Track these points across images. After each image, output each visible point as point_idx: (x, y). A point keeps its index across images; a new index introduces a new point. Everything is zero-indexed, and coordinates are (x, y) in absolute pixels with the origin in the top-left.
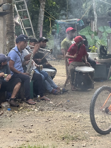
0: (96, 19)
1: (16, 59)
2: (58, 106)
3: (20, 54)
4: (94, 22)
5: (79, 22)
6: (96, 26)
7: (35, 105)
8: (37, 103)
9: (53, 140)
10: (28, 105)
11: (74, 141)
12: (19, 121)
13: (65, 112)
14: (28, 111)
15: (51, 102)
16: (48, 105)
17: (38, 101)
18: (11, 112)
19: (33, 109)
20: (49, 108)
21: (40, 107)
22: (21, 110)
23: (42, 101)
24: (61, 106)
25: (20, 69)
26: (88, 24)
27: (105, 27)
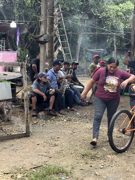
0: (115, 50)
1: (52, 78)
2: (83, 117)
3: (56, 74)
4: (114, 52)
5: (104, 51)
6: (115, 54)
7: (65, 115)
8: (66, 113)
9: (73, 157)
10: (60, 115)
11: (93, 159)
12: (49, 132)
13: (88, 123)
14: (58, 121)
15: (78, 113)
16: (75, 115)
17: (68, 112)
18: (45, 121)
19: (63, 119)
20: (76, 118)
21: (68, 117)
22: (53, 120)
23: (71, 111)
24: (85, 118)
25: (56, 86)
26: (110, 53)
27: (122, 55)
